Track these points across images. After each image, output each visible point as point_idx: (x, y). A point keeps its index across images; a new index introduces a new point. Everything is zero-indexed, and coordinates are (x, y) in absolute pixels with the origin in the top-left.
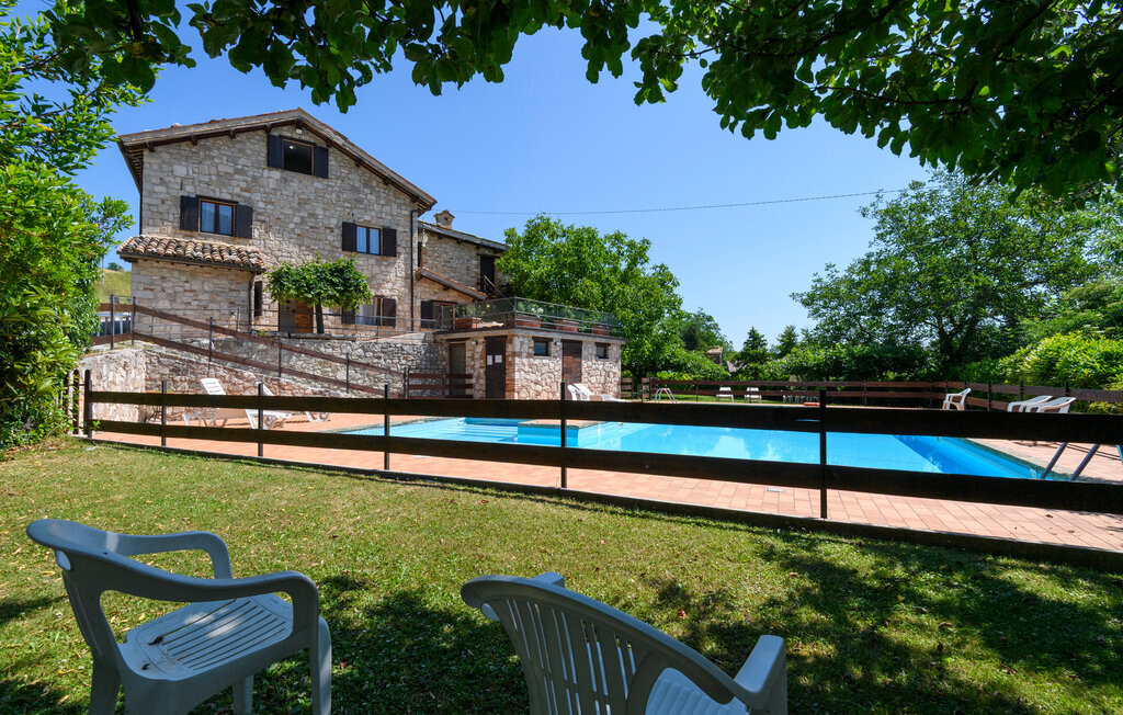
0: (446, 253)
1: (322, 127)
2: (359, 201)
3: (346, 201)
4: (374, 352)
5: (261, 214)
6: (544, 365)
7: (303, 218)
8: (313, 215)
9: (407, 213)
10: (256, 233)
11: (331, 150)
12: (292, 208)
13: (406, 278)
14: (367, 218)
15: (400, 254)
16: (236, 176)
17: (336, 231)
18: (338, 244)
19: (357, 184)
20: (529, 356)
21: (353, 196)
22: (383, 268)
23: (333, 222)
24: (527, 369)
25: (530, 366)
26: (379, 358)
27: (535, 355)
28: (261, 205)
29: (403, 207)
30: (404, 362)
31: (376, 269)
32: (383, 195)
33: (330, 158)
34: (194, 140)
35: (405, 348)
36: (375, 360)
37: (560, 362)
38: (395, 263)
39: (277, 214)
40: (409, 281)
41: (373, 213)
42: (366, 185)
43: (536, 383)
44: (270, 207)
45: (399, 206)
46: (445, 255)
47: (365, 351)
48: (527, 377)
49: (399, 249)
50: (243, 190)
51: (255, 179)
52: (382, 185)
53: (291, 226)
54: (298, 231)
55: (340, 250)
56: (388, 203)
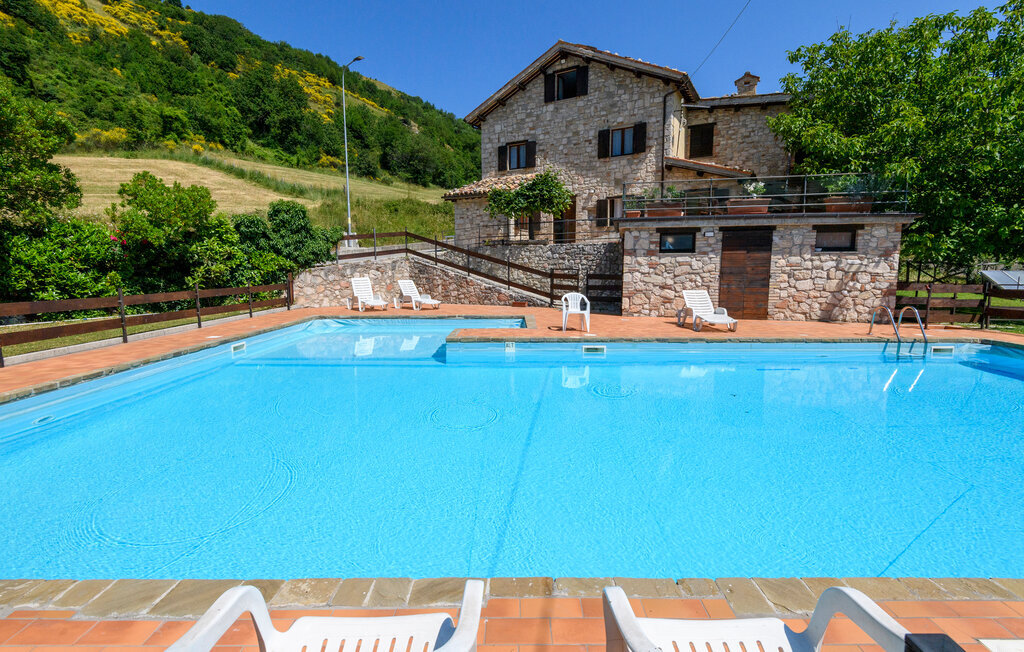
0: (746, 126)
1: (575, 49)
2: (613, 105)
3: (603, 109)
4: (559, 254)
5: (541, 145)
6: (680, 264)
7: (568, 138)
8: (576, 133)
9: (661, 99)
10: (538, 162)
11: (591, 65)
12: (561, 132)
13: (657, 171)
14: (620, 119)
15: (651, 147)
16: (527, 120)
17: (594, 142)
18: (595, 153)
19: (612, 89)
20: (650, 253)
21: (608, 102)
22: (634, 167)
23: (592, 133)
24: (646, 269)
25: (651, 266)
26: (563, 259)
27: (661, 251)
28: (541, 137)
29: (657, 95)
30: (584, 262)
31: (628, 170)
32: (636, 90)
33: (590, 73)
34: (502, 102)
35: (586, 249)
36: (561, 261)
37: (717, 260)
38: (646, 157)
39: (552, 141)
40: (660, 174)
41: (626, 113)
42: (620, 86)
43: (663, 287)
44: (547, 136)
45: (653, 95)
46: (743, 130)
47: (553, 253)
48: (646, 279)
49: (649, 143)
50: (531, 129)
51: (538, 116)
52: (635, 80)
53: (561, 148)
54: (565, 151)
55: (596, 158)
56: (641, 95)
